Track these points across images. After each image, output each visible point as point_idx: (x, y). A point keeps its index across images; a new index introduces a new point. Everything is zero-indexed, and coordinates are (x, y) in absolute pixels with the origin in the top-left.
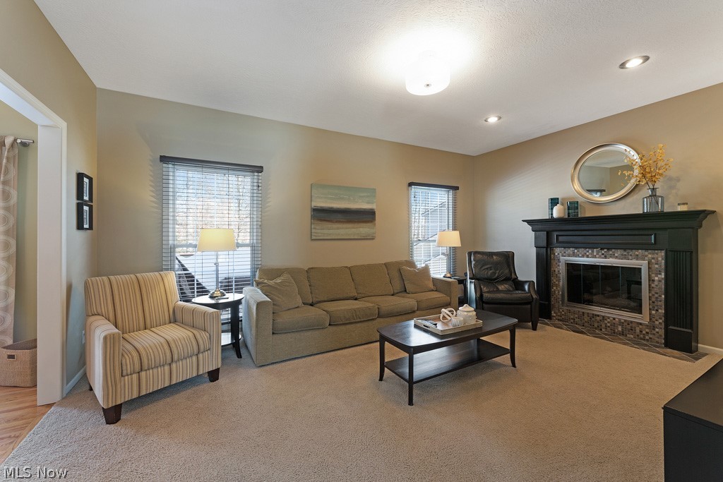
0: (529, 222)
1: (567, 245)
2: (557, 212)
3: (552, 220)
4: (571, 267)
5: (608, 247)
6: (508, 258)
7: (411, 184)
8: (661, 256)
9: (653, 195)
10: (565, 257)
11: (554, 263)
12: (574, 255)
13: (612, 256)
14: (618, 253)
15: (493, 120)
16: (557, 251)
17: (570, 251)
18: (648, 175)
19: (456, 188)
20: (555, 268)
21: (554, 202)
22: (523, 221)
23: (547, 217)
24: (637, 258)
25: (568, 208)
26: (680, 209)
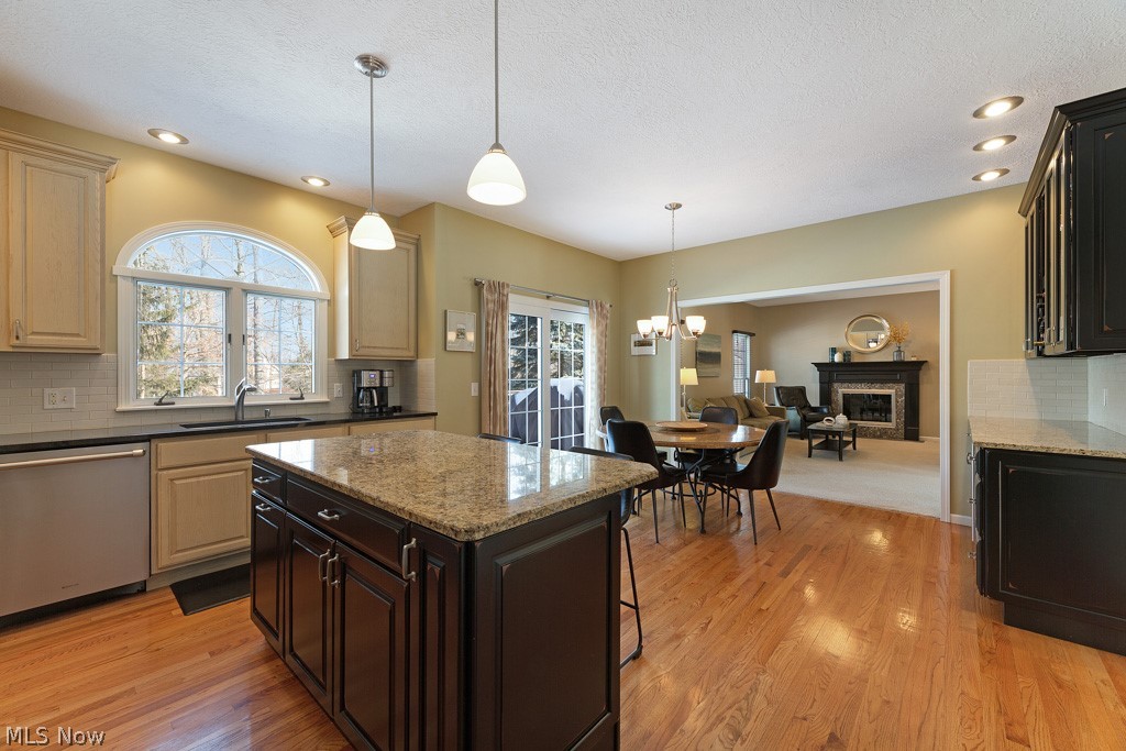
0: (816, 364)
1: (843, 381)
2: (838, 358)
3: (833, 364)
4: (845, 396)
5: (872, 382)
6: (802, 390)
7: (735, 332)
8: (902, 387)
9: (899, 351)
10: (841, 390)
11: (833, 394)
12: (848, 388)
13: (874, 388)
14: (879, 385)
16: (836, 385)
17: (846, 385)
18: (896, 337)
19: (752, 335)
20: (834, 397)
21: (834, 351)
22: (812, 363)
23: (827, 361)
24: (889, 388)
25: (844, 355)
26: (914, 359)
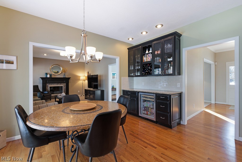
1: (50, 83)
2: (48, 76)
3: (47, 78)
4: (50, 87)
8: (65, 84)
9: (65, 75)
10: (49, 86)
11: (47, 87)
12: (51, 85)
13: (58, 84)
14: (59, 84)
15: (45, 55)
16: (47, 84)
17: (50, 84)
18: (64, 71)
21: (47, 74)
22: (40, 78)
23: (45, 77)
24: (62, 84)
25: (50, 75)
26: (68, 77)
